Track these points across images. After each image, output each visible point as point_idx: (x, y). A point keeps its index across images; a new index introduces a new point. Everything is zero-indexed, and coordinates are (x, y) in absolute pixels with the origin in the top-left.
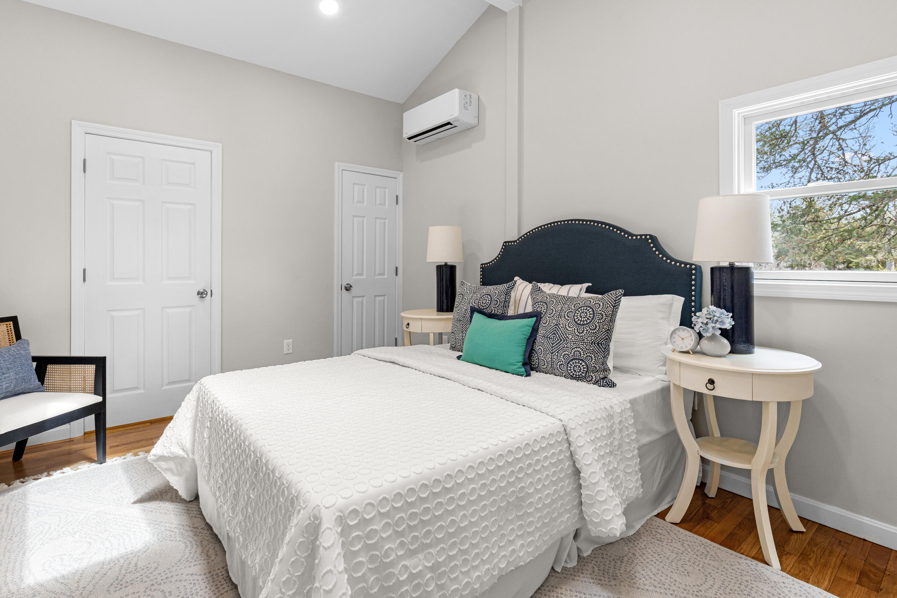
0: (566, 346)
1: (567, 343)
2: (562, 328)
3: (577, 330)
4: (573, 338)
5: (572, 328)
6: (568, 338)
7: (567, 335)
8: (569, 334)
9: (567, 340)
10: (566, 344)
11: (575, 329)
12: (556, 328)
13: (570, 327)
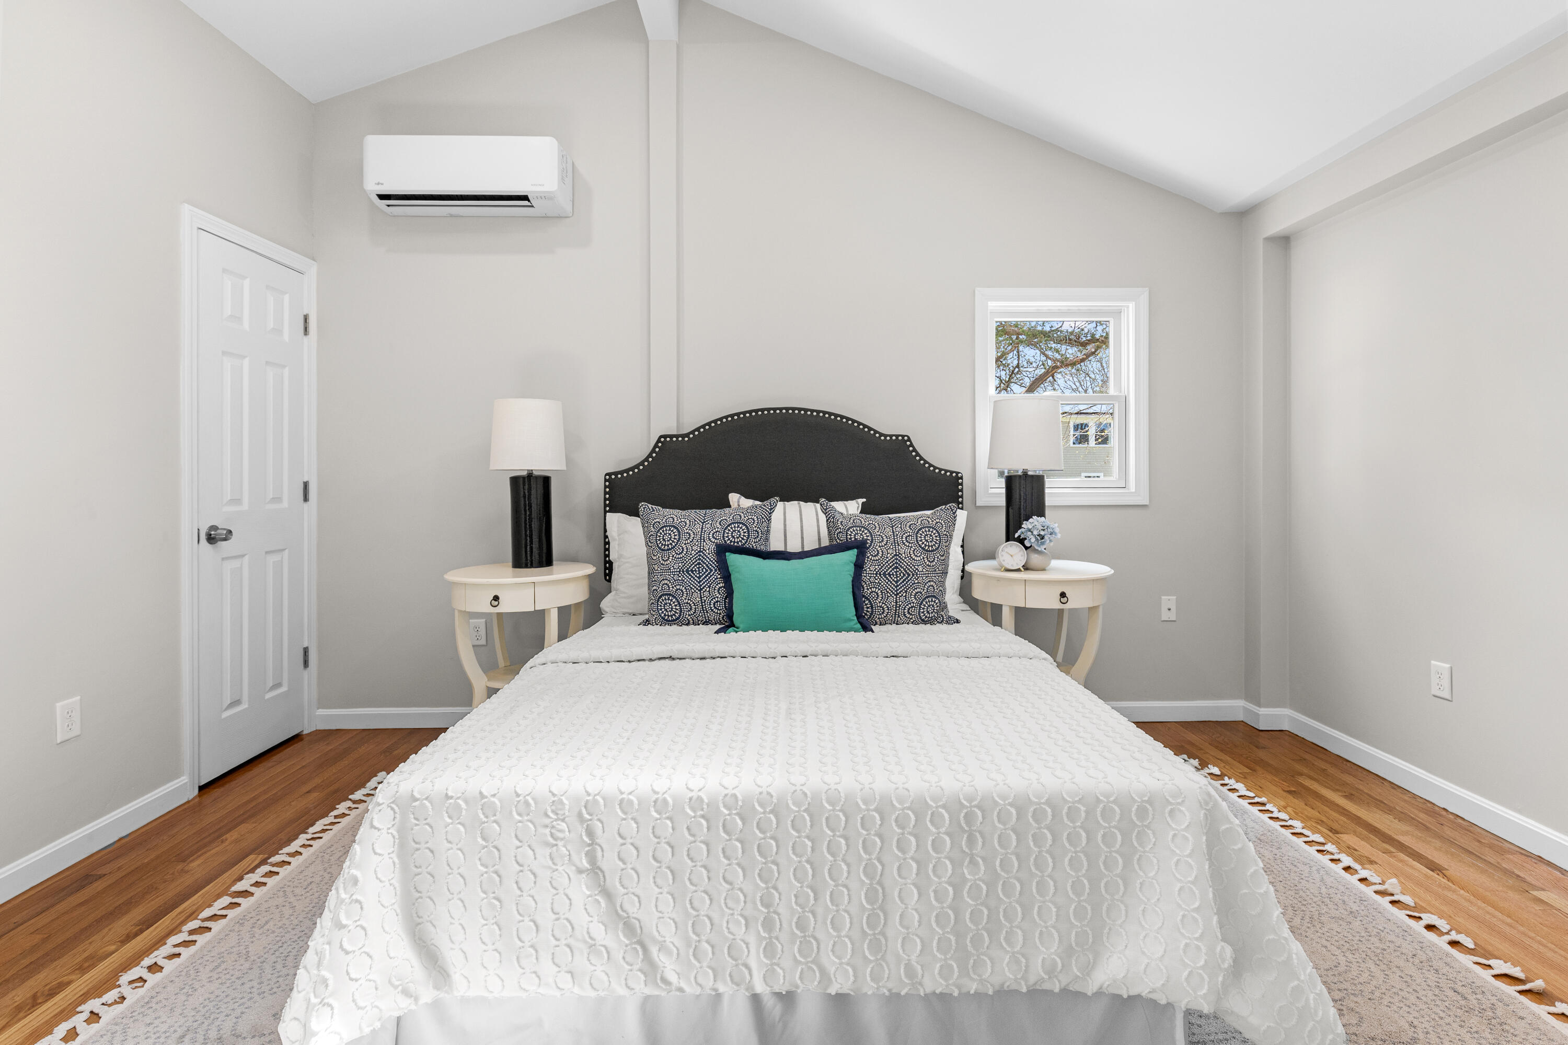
0: (916, 581)
1: (918, 577)
2: (905, 558)
3: (928, 559)
4: (924, 570)
5: (920, 556)
6: (918, 571)
7: (916, 567)
8: (918, 566)
9: (917, 573)
10: (917, 579)
11: (924, 558)
12: (897, 559)
13: (916, 556)
